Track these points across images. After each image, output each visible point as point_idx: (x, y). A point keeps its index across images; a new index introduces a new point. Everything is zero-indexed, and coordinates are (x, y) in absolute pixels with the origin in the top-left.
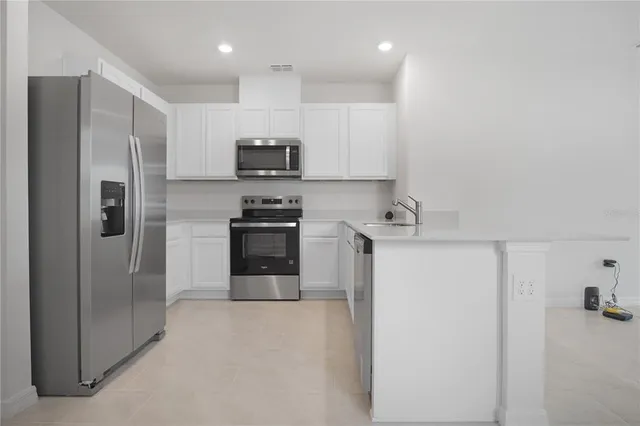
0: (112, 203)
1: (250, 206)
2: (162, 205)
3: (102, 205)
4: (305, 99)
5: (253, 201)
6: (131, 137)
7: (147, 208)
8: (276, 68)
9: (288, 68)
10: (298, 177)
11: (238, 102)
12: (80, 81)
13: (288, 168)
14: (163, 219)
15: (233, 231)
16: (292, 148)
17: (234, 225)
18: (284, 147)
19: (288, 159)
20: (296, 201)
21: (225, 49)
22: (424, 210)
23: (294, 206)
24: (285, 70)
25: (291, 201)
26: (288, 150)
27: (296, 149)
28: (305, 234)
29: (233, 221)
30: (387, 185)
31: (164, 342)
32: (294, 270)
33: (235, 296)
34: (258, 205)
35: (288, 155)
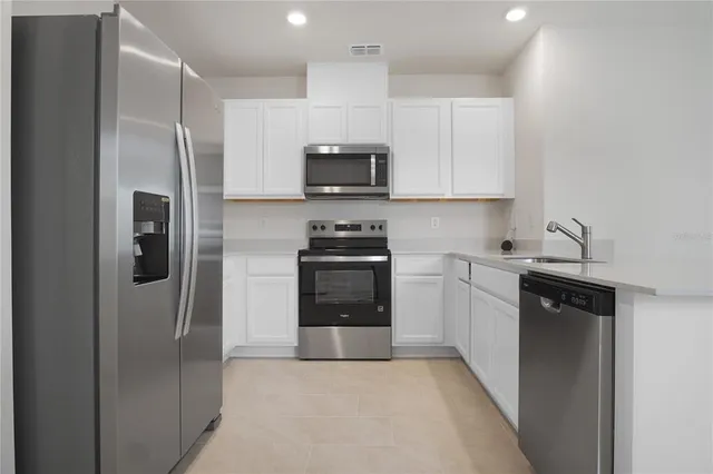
0: (150, 228)
1: (319, 233)
2: (216, 232)
3: (135, 232)
4: (393, 93)
5: (323, 228)
6: (178, 125)
7: (200, 237)
8: (359, 50)
9: (374, 49)
10: (385, 196)
11: (305, 97)
12: (99, 24)
13: (373, 183)
14: (219, 250)
15: (301, 266)
16: (379, 157)
17: (304, 259)
18: (368, 156)
19: (373, 171)
20: (380, 227)
21: (297, 19)
22: (594, 237)
23: (377, 233)
24: (369, 52)
25: (373, 228)
26: (373, 160)
27: (383, 158)
28: (398, 271)
29: (301, 253)
30: (500, 206)
31: (220, 431)
32: (385, 320)
33: (303, 355)
34: (330, 233)
35: (373, 166)
